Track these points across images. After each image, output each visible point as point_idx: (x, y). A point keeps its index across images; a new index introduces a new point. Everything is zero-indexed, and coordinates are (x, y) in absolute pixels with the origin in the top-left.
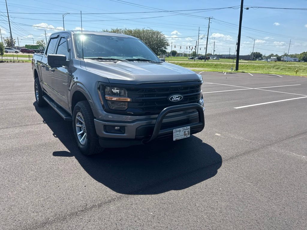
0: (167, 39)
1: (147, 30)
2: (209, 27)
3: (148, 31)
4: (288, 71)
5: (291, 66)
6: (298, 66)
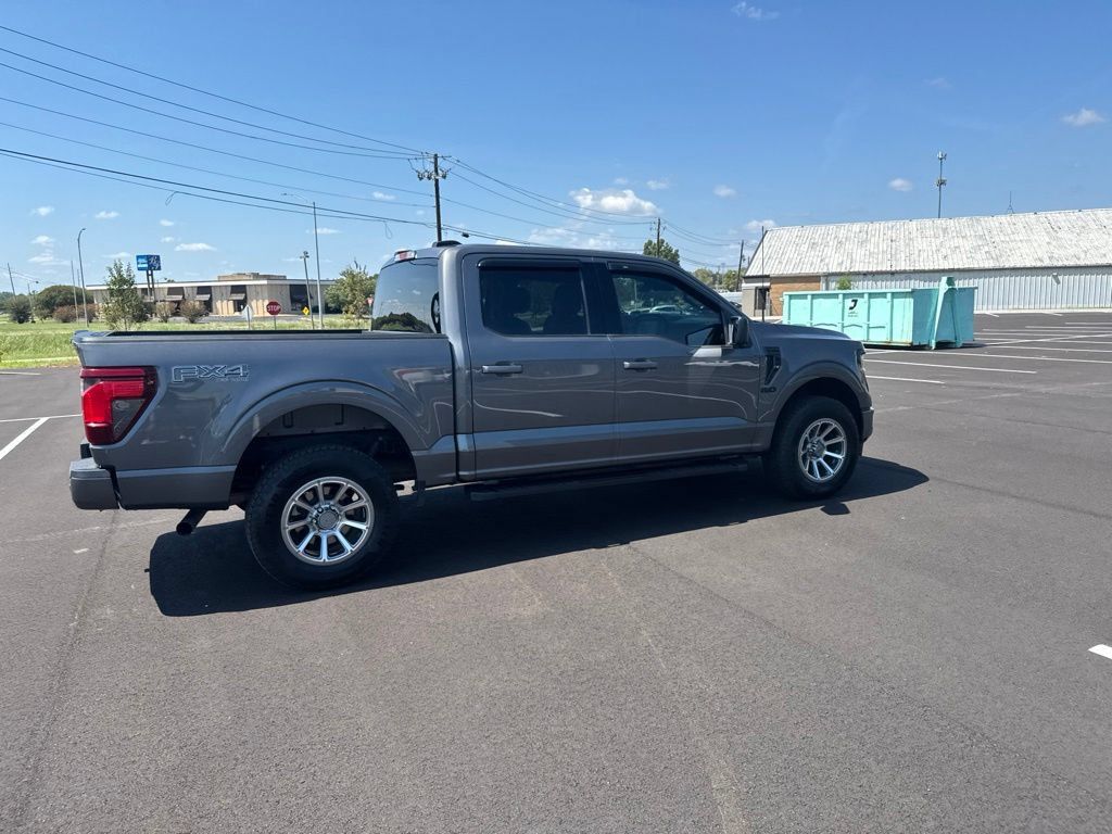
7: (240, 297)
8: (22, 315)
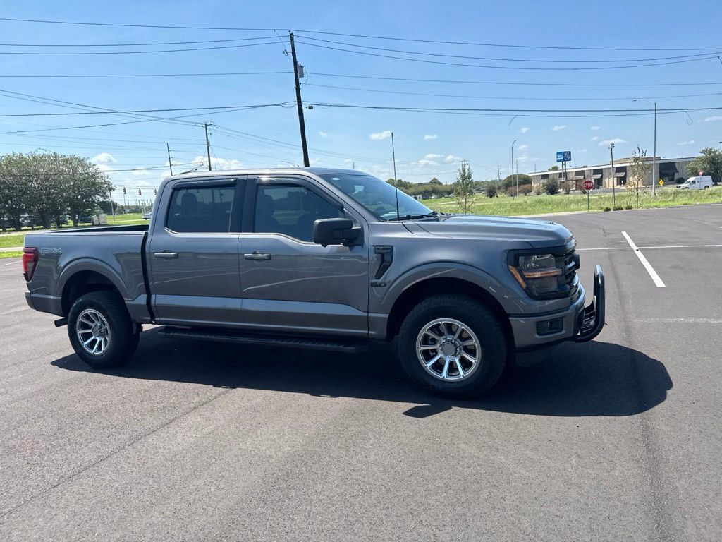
0: (106, 174)
1: (44, 156)
2: (208, 144)
3: (49, 157)
7: (622, 175)
8: (491, 193)
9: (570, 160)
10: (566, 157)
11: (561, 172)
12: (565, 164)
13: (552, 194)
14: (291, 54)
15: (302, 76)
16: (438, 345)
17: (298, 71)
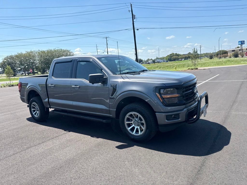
2: (107, 44)
4: (167, 69)
5: (167, 65)
6: (172, 64)
8: (211, 57)
9: (244, 44)
10: (242, 43)
11: (240, 49)
12: (242, 46)
13: (236, 57)
14: (131, 11)
15: (135, 19)
16: (133, 122)
17: (133, 17)
